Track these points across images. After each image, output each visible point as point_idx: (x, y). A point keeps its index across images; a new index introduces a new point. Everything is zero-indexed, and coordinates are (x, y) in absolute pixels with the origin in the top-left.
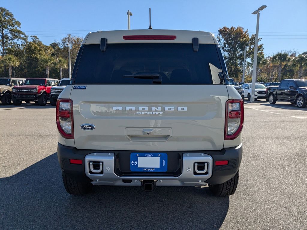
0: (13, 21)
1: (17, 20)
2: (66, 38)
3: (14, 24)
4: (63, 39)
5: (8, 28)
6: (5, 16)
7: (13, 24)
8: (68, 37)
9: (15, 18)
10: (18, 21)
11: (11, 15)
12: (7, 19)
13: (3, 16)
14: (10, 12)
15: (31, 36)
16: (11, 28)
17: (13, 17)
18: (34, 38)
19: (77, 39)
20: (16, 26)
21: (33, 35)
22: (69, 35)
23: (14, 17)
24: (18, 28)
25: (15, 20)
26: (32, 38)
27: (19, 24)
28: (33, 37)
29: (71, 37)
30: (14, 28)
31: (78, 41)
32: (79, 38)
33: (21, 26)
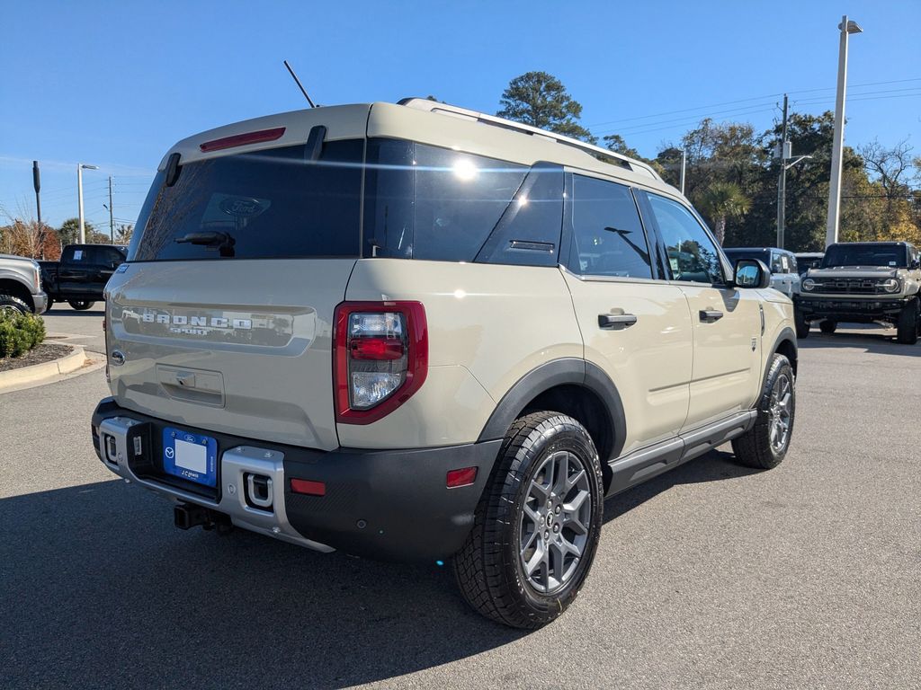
0: (565, 103)
1: (572, 100)
2: (695, 132)
3: (564, 110)
4: (686, 135)
5: (550, 124)
6: (544, 93)
7: (561, 112)
8: (701, 127)
9: (568, 95)
10: (575, 103)
11: (558, 88)
12: (549, 99)
13: (540, 94)
14: (556, 80)
15: (606, 138)
16: (557, 122)
17: (563, 93)
18: (612, 141)
19: (731, 129)
20: (569, 117)
21: (610, 135)
22: (706, 121)
23: (566, 93)
24: (574, 120)
25: (568, 99)
26: (607, 142)
27: (575, 109)
28: (611, 138)
29: (711, 126)
30: (564, 123)
31: (733, 136)
32: (737, 126)
33: (581, 115)
